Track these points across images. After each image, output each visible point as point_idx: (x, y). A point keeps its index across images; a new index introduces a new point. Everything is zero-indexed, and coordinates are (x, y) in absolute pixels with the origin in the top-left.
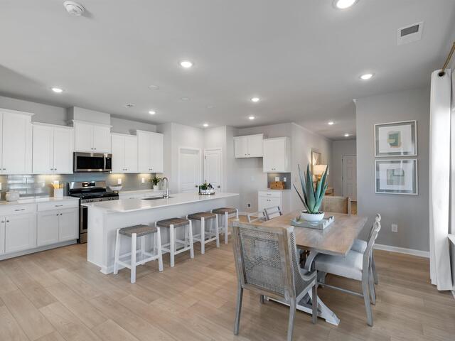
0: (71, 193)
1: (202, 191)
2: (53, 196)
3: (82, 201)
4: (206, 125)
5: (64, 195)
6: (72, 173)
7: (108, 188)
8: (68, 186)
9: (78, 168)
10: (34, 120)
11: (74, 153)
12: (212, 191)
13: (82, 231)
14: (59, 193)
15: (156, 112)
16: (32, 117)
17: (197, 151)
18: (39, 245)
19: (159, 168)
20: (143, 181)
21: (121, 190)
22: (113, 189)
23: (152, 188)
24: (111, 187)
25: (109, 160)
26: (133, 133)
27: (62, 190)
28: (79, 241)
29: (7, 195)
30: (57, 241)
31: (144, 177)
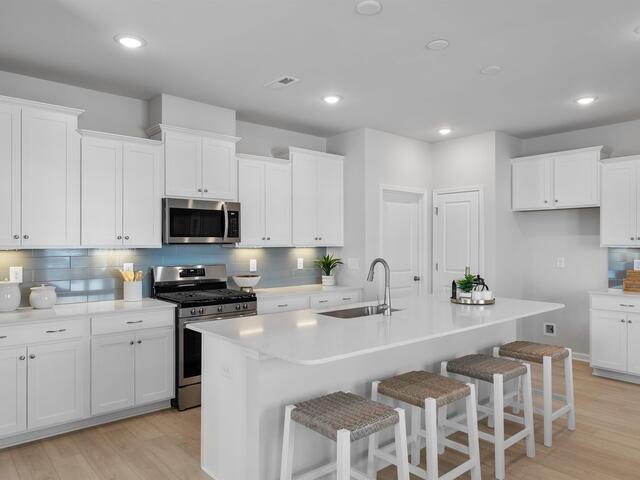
0: (158, 290)
1: (460, 294)
2: (122, 298)
3: (181, 310)
4: (445, 132)
5: (144, 296)
6: (159, 245)
7: (231, 280)
8: (152, 274)
9: (172, 235)
10: (83, 123)
11: (164, 201)
12: (488, 295)
13: (184, 381)
14: (135, 290)
15: (342, 98)
16: (79, 117)
17: (418, 197)
18: (95, 412)
19: (334, 237)
20: (300, 266)
21: (257, 286)
22: (241, 282)
23: (319, 281)
24: (236, 279)
25: (235, 216)
26: (281, 154)
27: (139, 284)
28: (175, 404)
29: (33, 294)
30: (131, 404)
31: (303, 257)
